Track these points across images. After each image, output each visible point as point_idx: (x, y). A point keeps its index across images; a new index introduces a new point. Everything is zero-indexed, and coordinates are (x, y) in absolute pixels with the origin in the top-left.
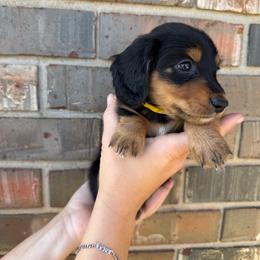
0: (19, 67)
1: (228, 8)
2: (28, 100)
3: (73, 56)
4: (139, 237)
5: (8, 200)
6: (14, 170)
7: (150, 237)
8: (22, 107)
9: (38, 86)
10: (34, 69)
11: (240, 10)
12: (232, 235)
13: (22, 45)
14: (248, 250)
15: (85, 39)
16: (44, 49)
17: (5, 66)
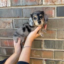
0: (9, 20)
1: (50, 4)
2: (11, 26)
3: (18, 17)
4: (34, 55)
5: (8, 45)
6: (9, 39)
7: (37, 56)
8: (10, 27)
9: (13, 23)
10: (12, 20)
11: (53, 4)
12: (57, 58)
13: (9, 16)
14: (62, 62)
15: (20, 14)
16: (13, 16)
17: (7, 20)
